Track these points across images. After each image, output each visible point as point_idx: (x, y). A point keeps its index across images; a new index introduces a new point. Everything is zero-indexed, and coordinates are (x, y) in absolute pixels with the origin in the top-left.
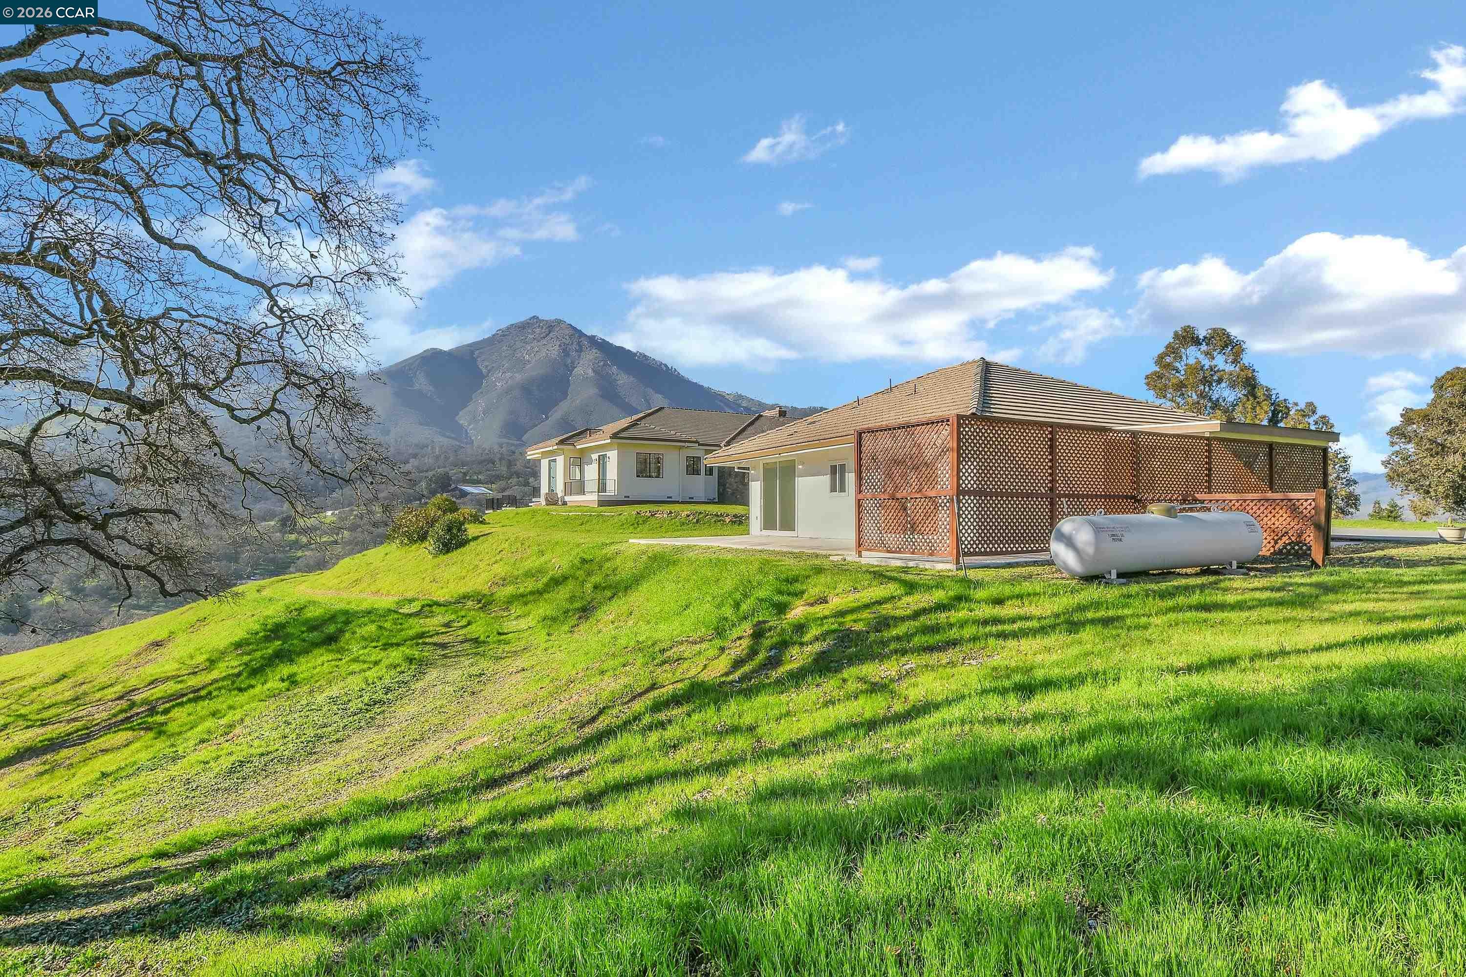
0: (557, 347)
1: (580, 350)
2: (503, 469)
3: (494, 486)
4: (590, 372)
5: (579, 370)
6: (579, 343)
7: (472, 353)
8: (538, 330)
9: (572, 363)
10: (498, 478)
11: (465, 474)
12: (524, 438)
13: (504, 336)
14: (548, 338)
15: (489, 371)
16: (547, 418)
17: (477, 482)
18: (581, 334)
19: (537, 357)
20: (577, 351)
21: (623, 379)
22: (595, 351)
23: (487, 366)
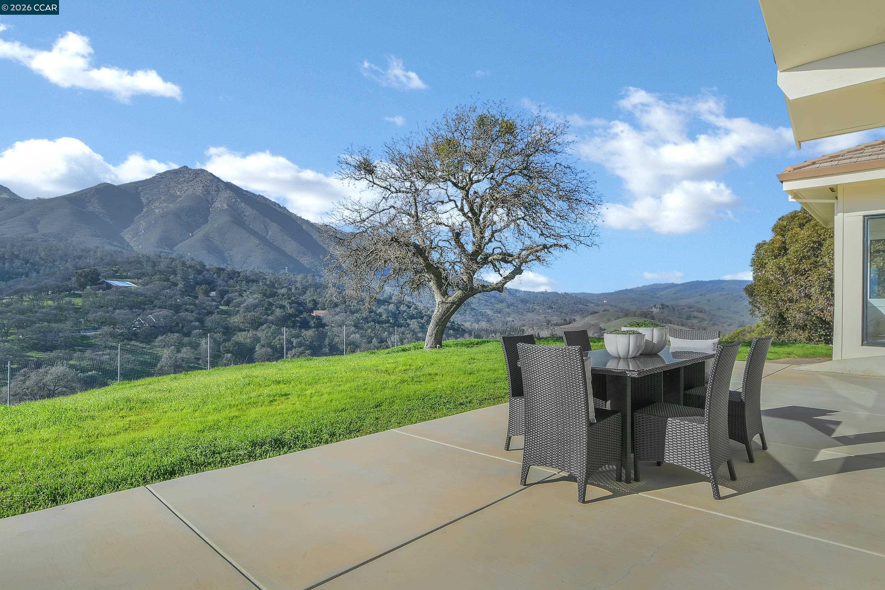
0: (201, 188)
1: (218, 191)
2: (148, 269)
3: (140, 281)
4: (225, 206)
5: (217, 204)
6: (217, 186)
7: (137, 188)
8: (187, 176)
9: (212, 199)
10: (143, 275)
11: (116, 272)
12: (174, 249)
13: (161, 178)
14: (195, 181)
15: (150, 201)
16: (193, 235)
17: (126, 277)
18: (218, 179)
19: (186, 194)
20: (215, 191)
21: (249, 211)
22: (228, 192)
23: (148, 198)
